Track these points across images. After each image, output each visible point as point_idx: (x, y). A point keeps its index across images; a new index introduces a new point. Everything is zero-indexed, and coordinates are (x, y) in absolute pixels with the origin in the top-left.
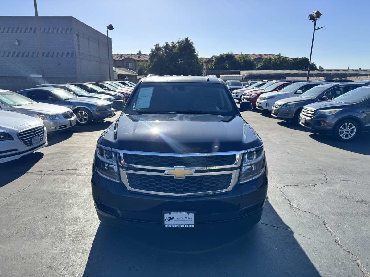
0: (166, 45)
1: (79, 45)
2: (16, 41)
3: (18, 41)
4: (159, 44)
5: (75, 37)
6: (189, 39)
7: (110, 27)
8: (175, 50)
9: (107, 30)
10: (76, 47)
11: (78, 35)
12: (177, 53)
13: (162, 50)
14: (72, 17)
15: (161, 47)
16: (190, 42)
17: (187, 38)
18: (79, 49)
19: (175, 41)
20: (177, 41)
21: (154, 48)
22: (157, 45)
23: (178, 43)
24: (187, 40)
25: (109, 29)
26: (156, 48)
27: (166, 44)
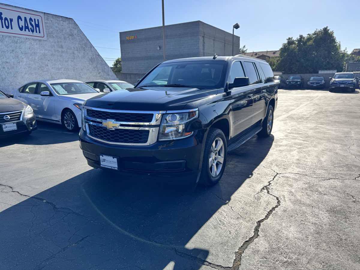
0: (300, 38)
1: (204, 46)
2: (158, 46)
3: (159, 47)
4: (292, 38)
5: (201, 39)
6: (328, 28)
7: (237, 26)
8: (311, 43)
9: (233, 30)
10: (201, 47)
11: (203, 37)
12: (312, 45)
13: (295, 44)
14: (199, 21)
15: (294, 40)
16: (329, 31)
17: (326, 27)
18: (204, 49)
19: (312, 32)
20: (313, 32)
21: (286, 42)
22: (289, 38)
23: (315, 34)
24: (326, 30)
25: (235, 28)
26: (288, 42)
27: (300, 36)
